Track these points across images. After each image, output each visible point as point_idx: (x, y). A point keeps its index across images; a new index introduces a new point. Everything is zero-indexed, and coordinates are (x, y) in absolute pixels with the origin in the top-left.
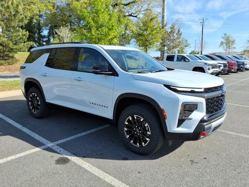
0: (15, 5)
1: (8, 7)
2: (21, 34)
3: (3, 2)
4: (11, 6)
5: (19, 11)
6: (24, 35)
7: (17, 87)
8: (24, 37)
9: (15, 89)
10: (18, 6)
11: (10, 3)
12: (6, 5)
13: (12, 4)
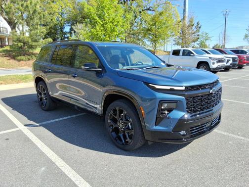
0: (33, 4)
1: (27, 6)
2: (38, 31)
3: (23, 2)
4: (29, 5)
5: (37, 10)
6: (42, 32)
7: (24, 80)
8: (42, 34)
9: (22, 82)
10: (36, 5)
11: (29, 2)
12: (25, 5)
13: (31, 3)
